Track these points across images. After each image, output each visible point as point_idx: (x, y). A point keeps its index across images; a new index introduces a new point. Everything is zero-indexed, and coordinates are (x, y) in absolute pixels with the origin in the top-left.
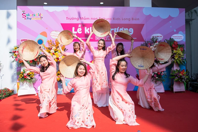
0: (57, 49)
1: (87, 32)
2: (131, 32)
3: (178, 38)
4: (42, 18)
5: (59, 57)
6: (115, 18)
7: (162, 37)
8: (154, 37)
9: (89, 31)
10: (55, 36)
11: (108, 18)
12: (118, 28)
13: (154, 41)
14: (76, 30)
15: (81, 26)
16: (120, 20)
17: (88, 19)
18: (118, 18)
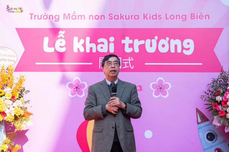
1: (78, 49)
2: (188, 49)
5: (8, 109)
6: (149, 15)
9: (84, 45)
10: (1, 60)
11: (132, 16)
12: (154, 39)
14: (52, 44)
15: (63, 34)
16: (160, 18)
17: (81, 19)
18: (156, 14)
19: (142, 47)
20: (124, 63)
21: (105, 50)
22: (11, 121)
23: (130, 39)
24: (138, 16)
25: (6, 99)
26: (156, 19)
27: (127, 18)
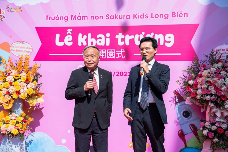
0: (19, 76)
1: (82, 43)
2: (169, 42)
4: (4, 17)
5: (22, 90)
6: (138, 15)
10: (20, 51)
11: (124, 16)
12: (142, 34)
13: (213, 60)
15: (71, 32)
16: (147, 17)
17: (85, 19)
18: (144, 14)
19: (132, 41)
20: (117, 54)
21: (102, 44)
22: (24, 99)
23: (122, 35)
24: (129, 16)
25: (21, 82)
26: (144, 18)
27: (121, 17)
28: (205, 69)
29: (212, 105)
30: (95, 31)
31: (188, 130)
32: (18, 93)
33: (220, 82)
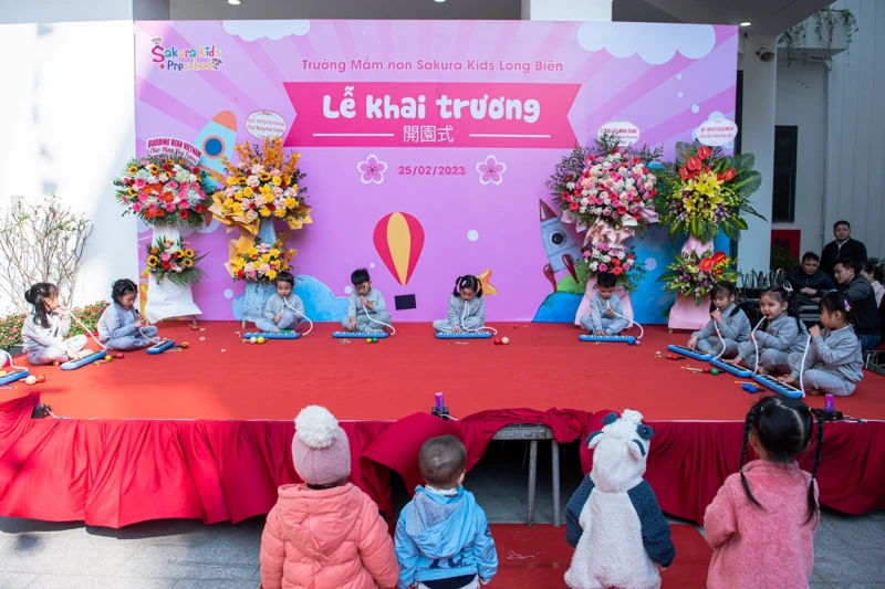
0: (269, 174)
1: (374, 113)
2: (531, 114)
3: (720, 133)
4: (220, 61)
5: (277, 200)
6: (475, 63)
7: (637, 134)
8: (610, 134)
9: (382, 108)
10: (263, 129)
11: (451, 64)
12: (483, 98)
13: (605, 147)
14: (335, 106)
15: (352, 92)
16: (491, 68)
17: (377, 68)
18: (486, 62)
19: (466, 111)
20: (439, 133)
21: (412, 115)
22: (282, 216)
23: (448, 99)
24: (460, 64)
25: (273, 186)
26: (486, 68)
27: (444, 67)
28: (594, 164)
29: (602, 223)
30: (398, 92)
31: (559, 264)
32: (271, 206)
33: (618, 185)
